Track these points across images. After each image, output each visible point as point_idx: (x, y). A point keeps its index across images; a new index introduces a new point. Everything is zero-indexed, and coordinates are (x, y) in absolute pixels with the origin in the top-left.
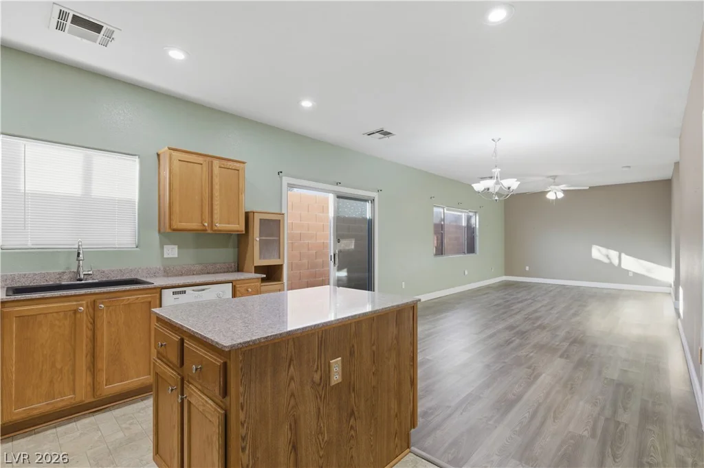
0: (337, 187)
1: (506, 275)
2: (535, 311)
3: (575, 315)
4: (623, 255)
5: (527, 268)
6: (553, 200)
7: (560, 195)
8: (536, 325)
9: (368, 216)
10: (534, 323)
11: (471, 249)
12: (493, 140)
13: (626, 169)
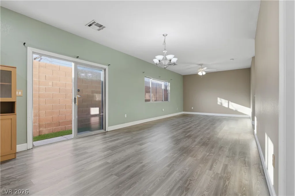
0: (77, 59)
1: (184, 111)
2: (190, 128)
3: (208, 129)
4: (230, 102)
5: (192, 108)
6: (201, 76)
7: (204, 73)
8: (186, 135)
9: (102, 79)
10: (186, 134)
11: (166, 99)
12: (163, 35)
13: (232, 60)
